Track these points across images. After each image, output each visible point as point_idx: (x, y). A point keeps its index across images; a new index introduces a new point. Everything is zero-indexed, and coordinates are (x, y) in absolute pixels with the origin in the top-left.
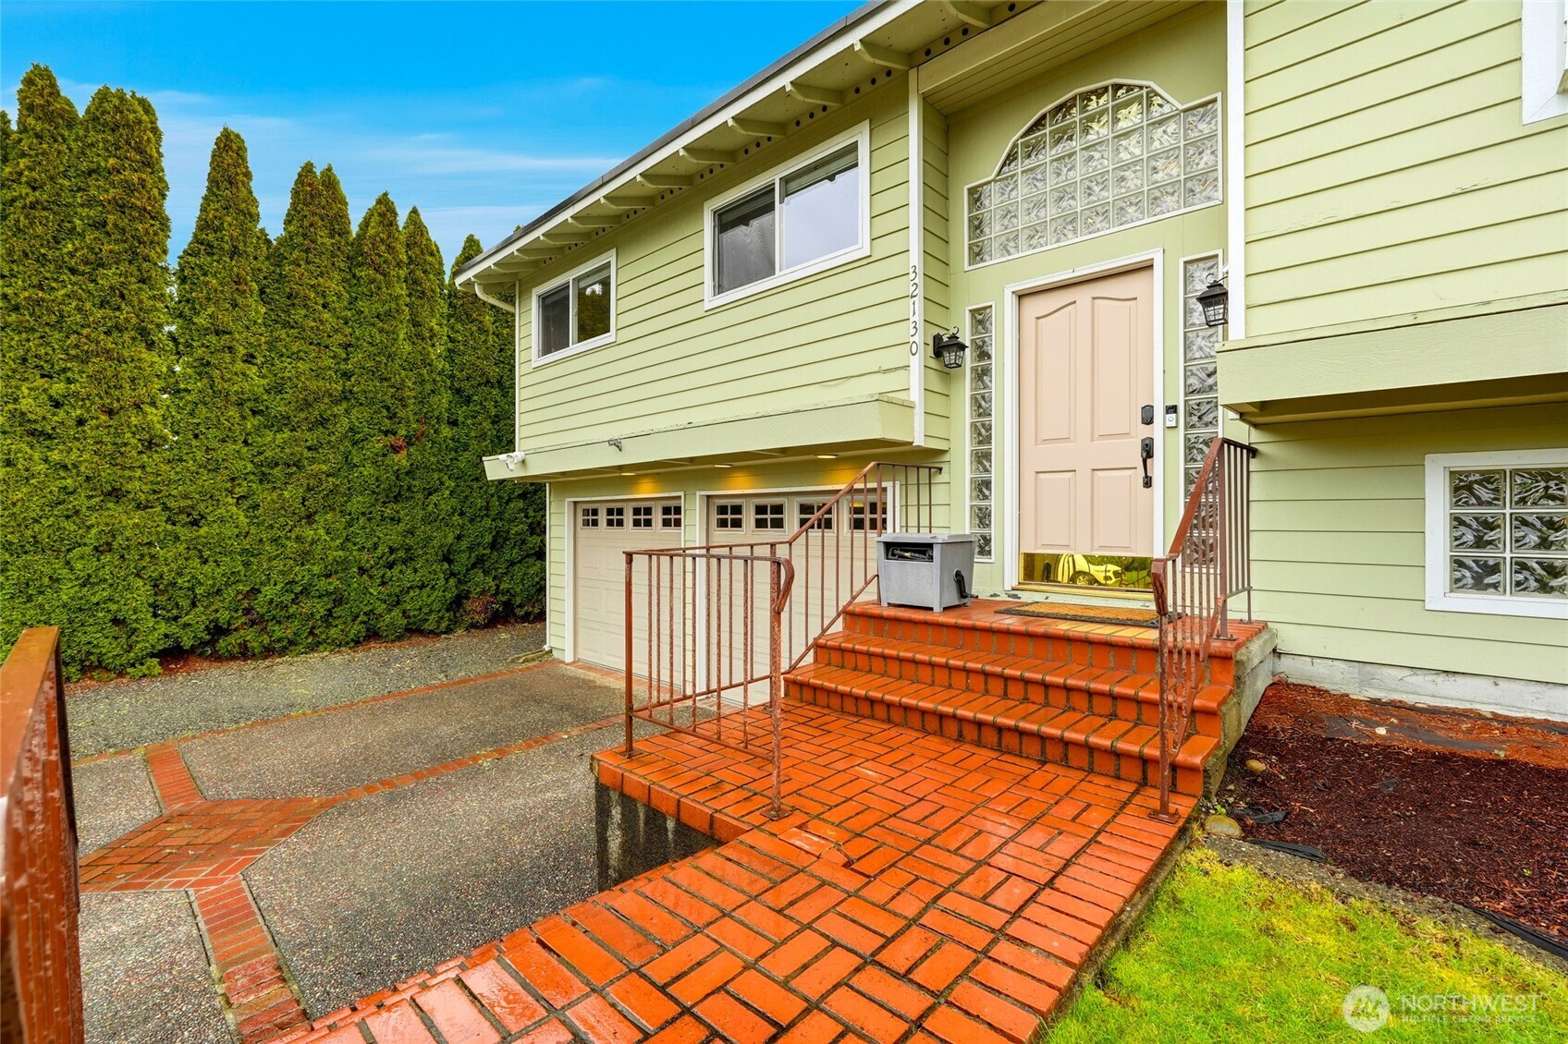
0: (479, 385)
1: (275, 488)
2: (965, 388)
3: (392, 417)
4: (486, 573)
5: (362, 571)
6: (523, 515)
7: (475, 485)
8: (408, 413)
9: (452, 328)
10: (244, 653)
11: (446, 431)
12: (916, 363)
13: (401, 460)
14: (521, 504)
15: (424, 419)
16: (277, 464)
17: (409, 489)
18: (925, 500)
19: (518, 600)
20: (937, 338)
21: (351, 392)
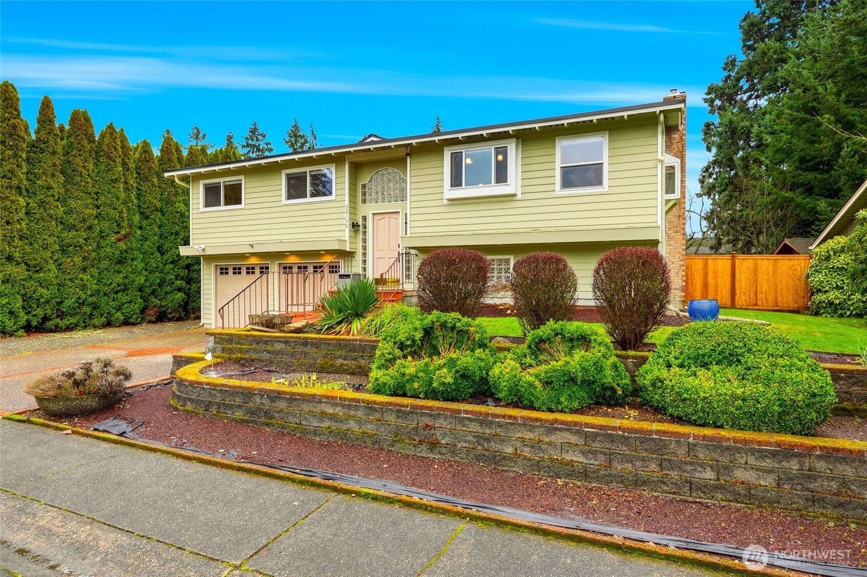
0: (153, 211)
1: (69, 256)
2: (360, 236)
3: (118, 225)
4: (156, 297)
5: (105, 295)
6: (172, 271)
7: (152, 256)
8: (125, 224)
9: (139, 184)
10: (57, 329)
11: (139, 232)
12: (347, 230)
13: (122, 245)
14: (171, 266)
15: (130, 227)
16: (71, 246)
17: (125, 258)
18: (350, 265)
19: (169, 310)
20: (353, 223)
21: (100, 214)
